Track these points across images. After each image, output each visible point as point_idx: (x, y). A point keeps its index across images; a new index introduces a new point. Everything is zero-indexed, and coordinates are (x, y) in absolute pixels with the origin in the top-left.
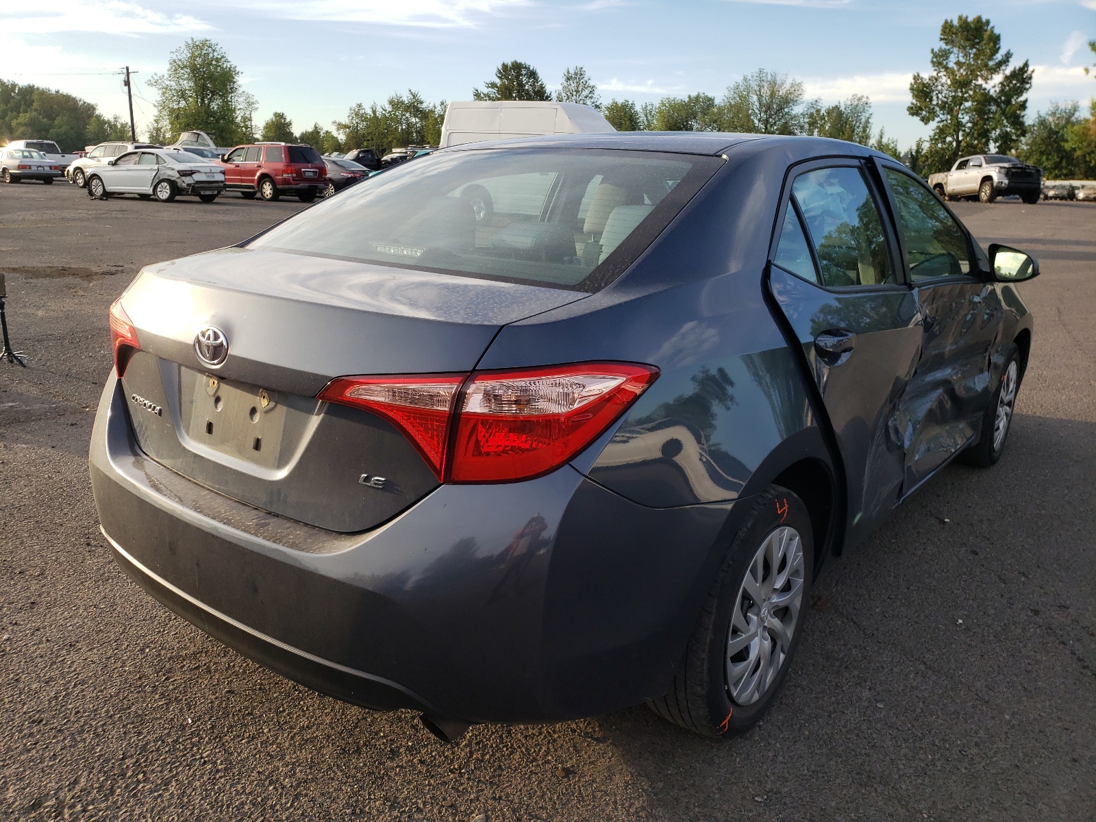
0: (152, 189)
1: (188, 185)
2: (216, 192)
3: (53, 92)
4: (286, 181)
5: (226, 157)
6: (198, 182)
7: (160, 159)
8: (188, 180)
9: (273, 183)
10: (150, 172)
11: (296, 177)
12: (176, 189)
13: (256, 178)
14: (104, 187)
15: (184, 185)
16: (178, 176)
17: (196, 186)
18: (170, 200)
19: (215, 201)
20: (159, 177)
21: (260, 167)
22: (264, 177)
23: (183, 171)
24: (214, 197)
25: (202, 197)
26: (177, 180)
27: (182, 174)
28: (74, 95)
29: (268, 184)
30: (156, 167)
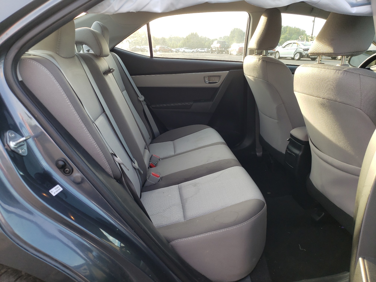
0: (293, 56)
1: (306, 54)
7: (298, 44)
8: (306, 52)
10: (294, 50)
12: (301, 56)
14: (279, 56)
16: (303, 51)
18: (299, 59)
20: (297, 51)
23: (305, 49)
25: (311, 58)
26: (302, 52)
30: (296, 48)
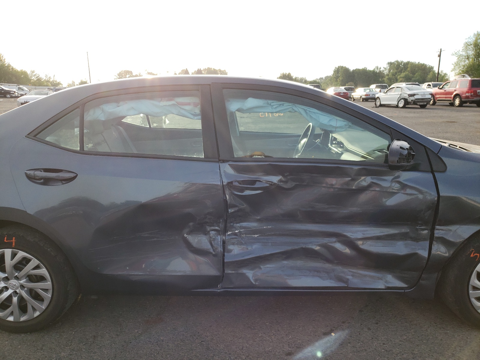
0: (397, 103)
1: (412, 100)
2: (425, 103)
3: (417, 63)
4: (467, 97)
5: (441, 87)
6: (416, 99)
7: (402, 89)
8: (412, 98)
9: (461, 98)
10: (397, 95)
11: (474, 94)
12: (406, 102)
13: (453, 96)
14: (380, 102)
15: (410, 100)
17: (416, 101)
18: (404, 107)
19: (427, 107)
20: (401, 97)
21: (455, 90)
22: (457, 95)
24: (426, 105)
25: (420, 105)
26: (407, 98)
27: (409, 95)
28: (426, 64)
29: (458, 98)
30: (400, 93)
